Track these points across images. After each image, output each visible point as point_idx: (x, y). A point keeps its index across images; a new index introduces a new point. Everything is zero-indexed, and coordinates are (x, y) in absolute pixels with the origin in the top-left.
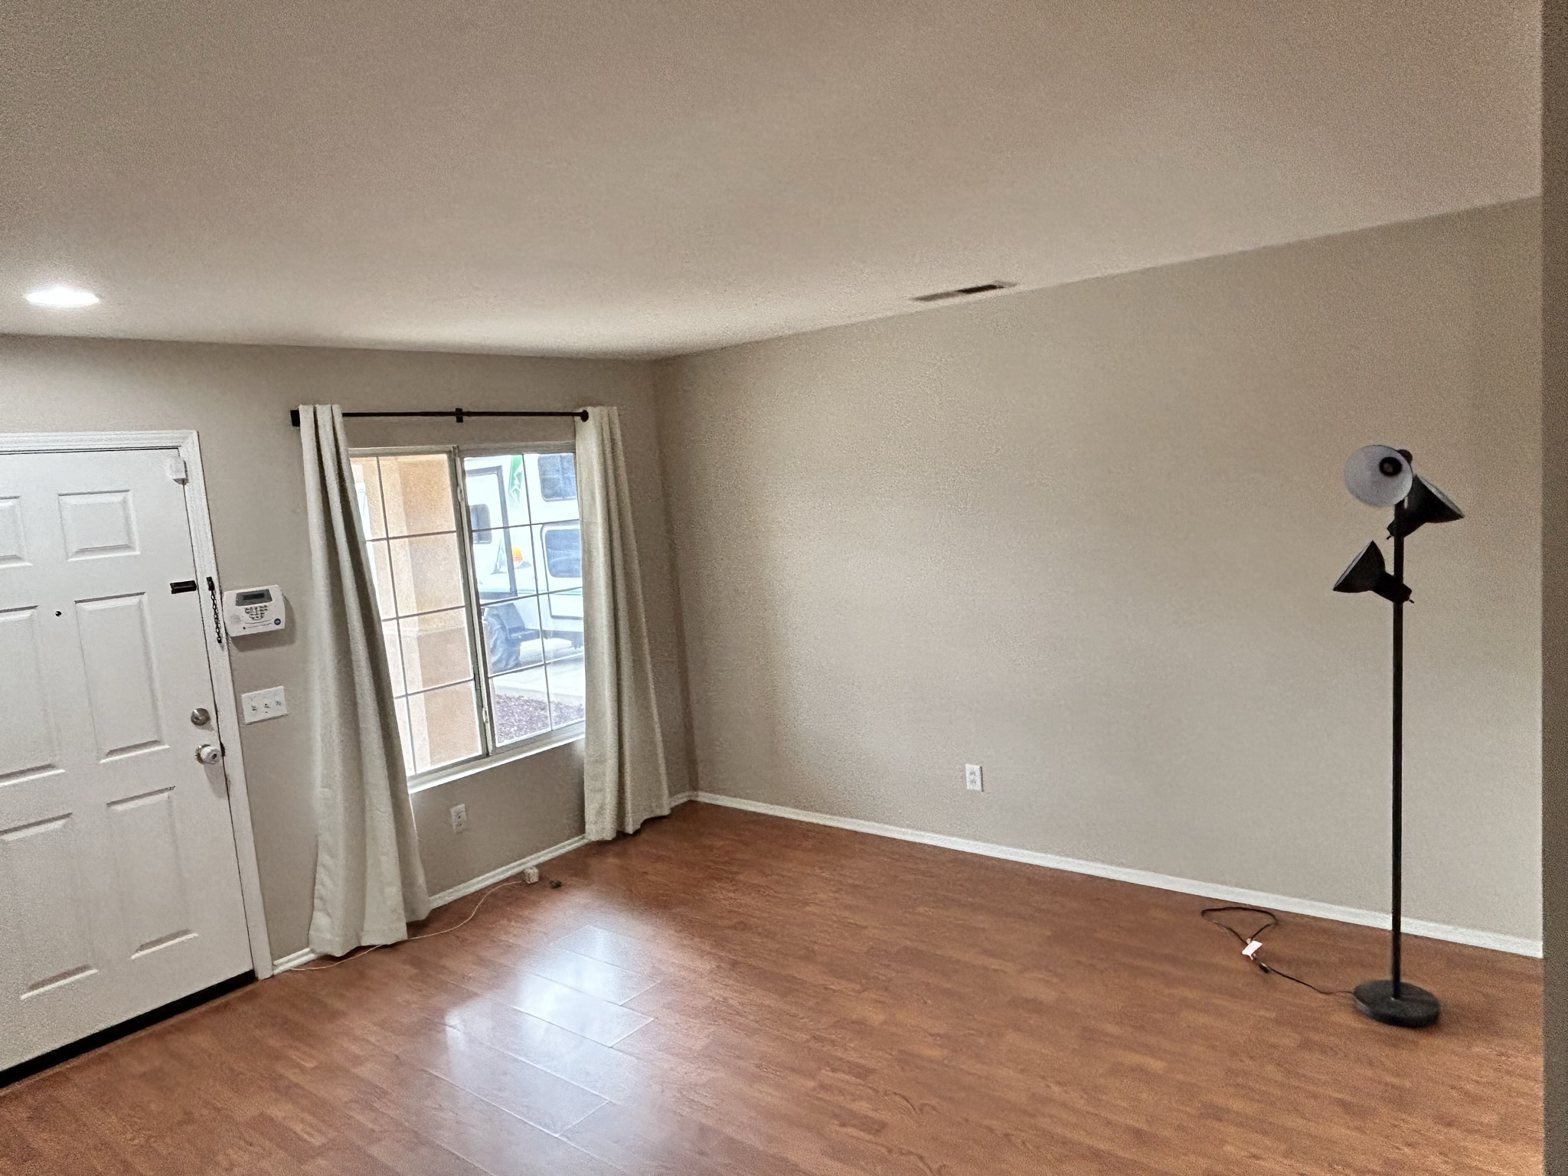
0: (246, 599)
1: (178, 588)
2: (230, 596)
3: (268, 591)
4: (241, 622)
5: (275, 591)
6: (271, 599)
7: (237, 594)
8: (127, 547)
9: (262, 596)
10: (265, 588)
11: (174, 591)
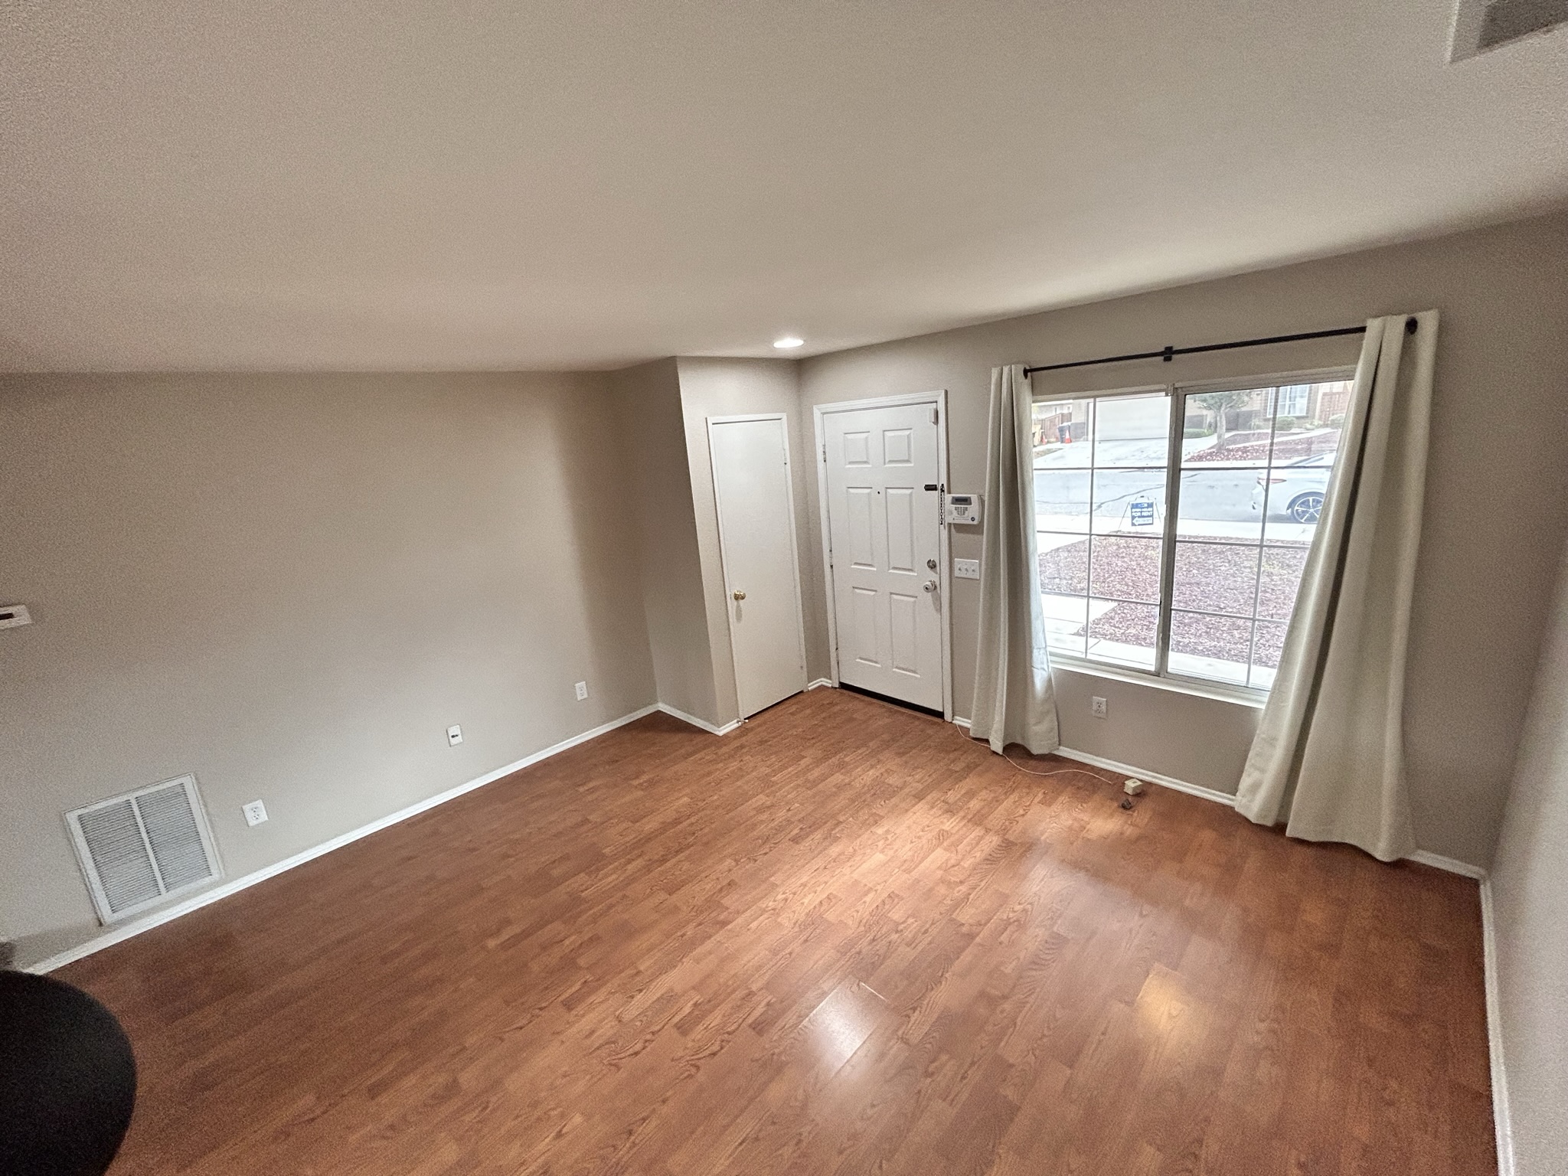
0: (957, 501)
1: (929, 488)
2: (948, 498)
3: (970, 498)
4: (953, 515)
5: (974, 498)
6: (970, 504)
7: (953, 498)
8: (908, 461)
9: (966, 501)
10: (969, 495)
11: (927, 490)
